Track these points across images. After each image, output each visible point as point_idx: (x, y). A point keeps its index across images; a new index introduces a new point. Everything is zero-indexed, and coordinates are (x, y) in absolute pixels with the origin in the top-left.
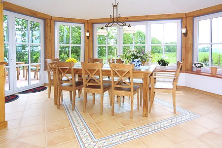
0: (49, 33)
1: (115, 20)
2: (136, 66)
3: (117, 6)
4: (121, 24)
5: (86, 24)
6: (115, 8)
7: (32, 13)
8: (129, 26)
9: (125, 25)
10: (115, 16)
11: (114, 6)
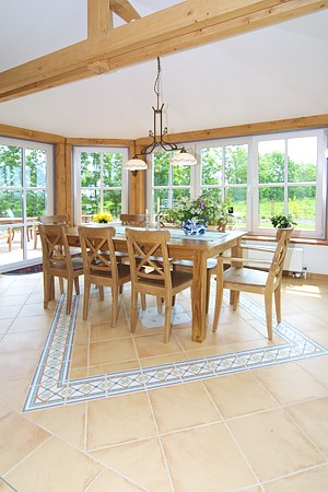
0: (61, 168)
1: (158, 140)
2: (195, 233)
3: (161, 111)
4: (168, 147)
5: (132, 149)
6: (158, 115)
7: (27, 134)
8: (183, 151)
9: (176, 149)
10: (158, 134)
11: (156, 112)
